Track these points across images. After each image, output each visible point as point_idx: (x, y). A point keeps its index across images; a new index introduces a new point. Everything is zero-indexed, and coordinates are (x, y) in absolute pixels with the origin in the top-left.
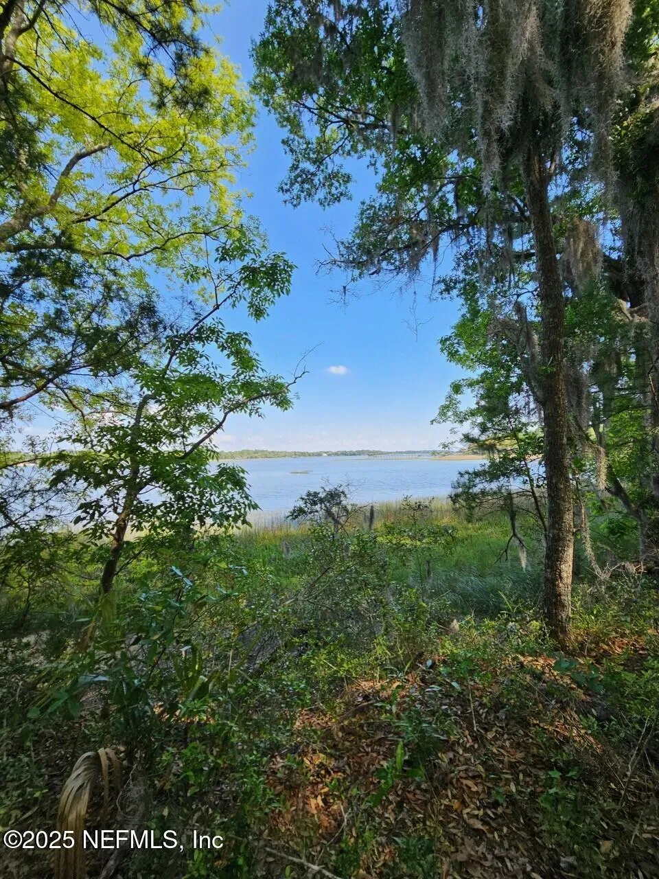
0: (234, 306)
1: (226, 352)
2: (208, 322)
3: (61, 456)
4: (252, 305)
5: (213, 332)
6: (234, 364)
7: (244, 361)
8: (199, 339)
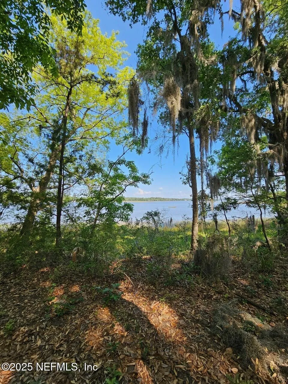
0: (131, 151)
1: (128, 167)
2: (122, 158)
3: (81, 199)
4: (137, 150)
5: (123, 161)
6: (130, 171)
7: (133, 169)
8: (119, 164)
